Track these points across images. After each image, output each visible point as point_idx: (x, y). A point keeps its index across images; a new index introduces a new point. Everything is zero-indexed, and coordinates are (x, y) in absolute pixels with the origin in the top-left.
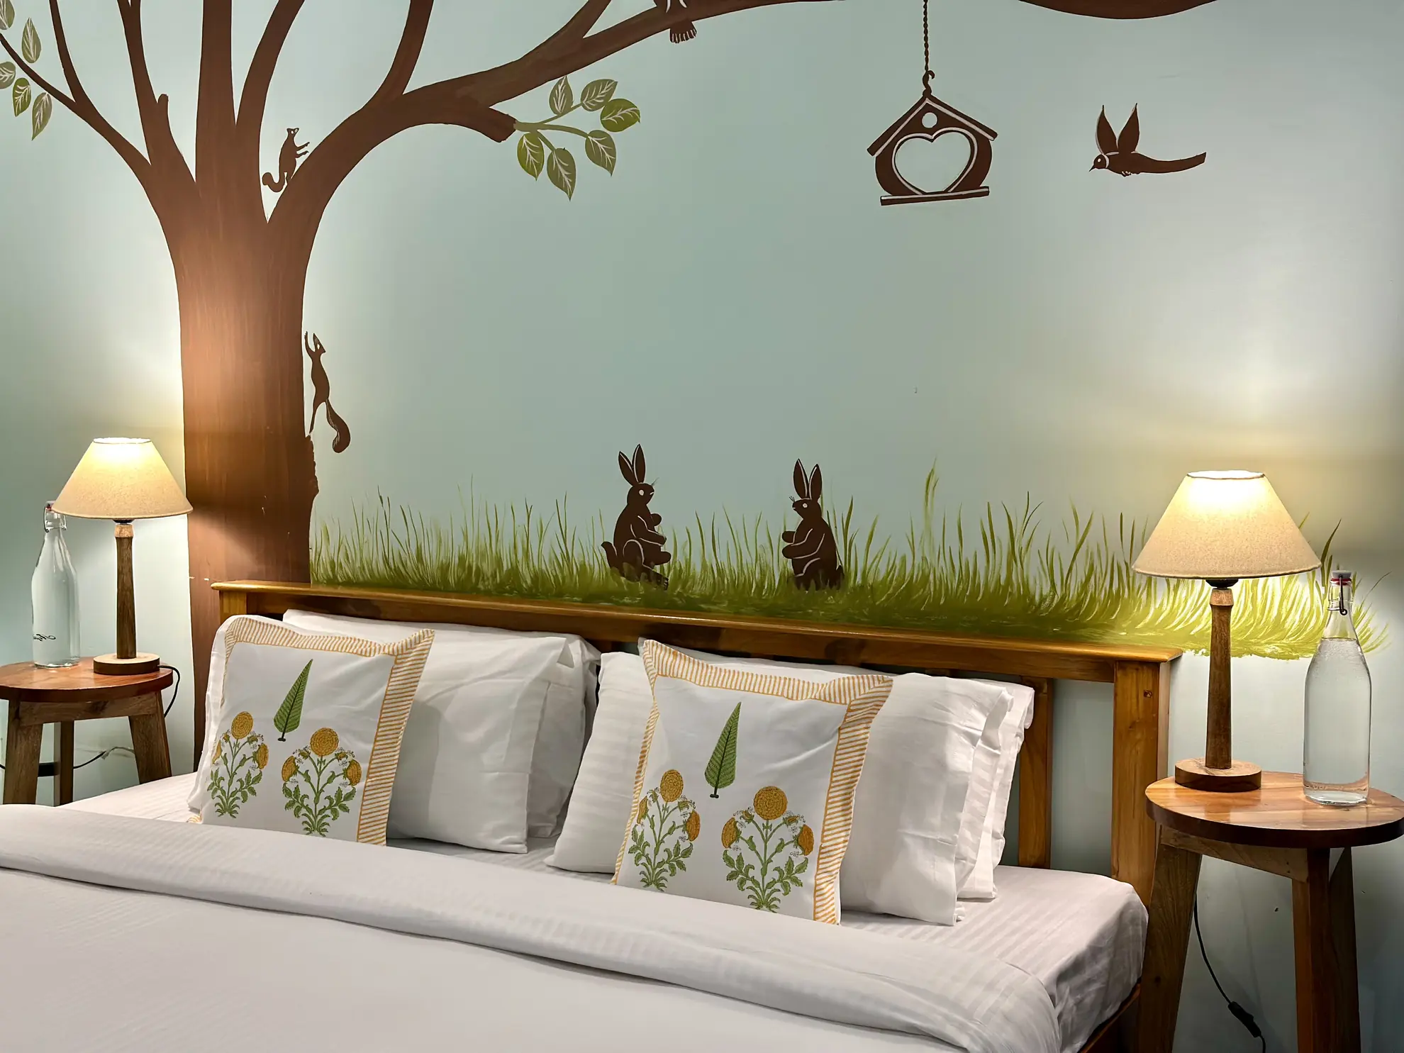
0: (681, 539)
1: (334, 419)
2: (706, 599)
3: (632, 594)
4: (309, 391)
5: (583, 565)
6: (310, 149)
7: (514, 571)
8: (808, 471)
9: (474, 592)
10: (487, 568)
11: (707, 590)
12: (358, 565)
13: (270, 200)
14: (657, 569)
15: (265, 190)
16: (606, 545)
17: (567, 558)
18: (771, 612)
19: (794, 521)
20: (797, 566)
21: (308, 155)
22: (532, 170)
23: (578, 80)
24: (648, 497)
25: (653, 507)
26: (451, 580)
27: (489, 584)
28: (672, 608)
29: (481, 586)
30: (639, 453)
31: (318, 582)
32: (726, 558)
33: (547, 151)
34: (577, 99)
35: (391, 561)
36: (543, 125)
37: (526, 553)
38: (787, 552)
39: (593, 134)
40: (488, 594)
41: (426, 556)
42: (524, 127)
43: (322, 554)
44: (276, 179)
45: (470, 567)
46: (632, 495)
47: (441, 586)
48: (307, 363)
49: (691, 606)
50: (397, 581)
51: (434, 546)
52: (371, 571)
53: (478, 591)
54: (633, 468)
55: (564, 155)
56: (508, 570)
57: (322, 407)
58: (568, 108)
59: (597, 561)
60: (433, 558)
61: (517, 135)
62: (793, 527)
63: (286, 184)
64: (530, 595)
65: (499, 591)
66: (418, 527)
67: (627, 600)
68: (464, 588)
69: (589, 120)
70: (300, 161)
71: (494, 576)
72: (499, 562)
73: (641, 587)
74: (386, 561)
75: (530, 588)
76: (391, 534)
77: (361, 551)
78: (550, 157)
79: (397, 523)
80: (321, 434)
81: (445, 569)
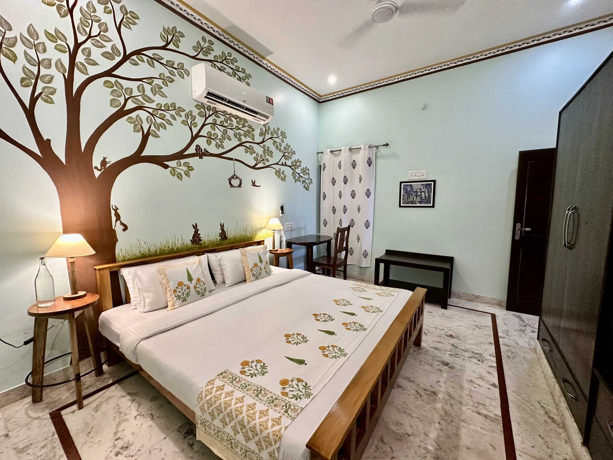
0: (204, 236)
1: (122, 224)
2: (208, 245)
3: (196, 247)
4: (114, 218)
5: (187, 244)
6: (112, 163)
7: (172, 248)
8: (222, 224)
9: (164, 254)
10: (166, 249)
11: (208, 244)
12: (132, 255)
13: (97, 174)
14: (200, 242)
15: (95, 171)
16: (191, 240)
17: (183, 244)
18: (218, 245)
19: (220, 231)
20: (221, 238)
21: (110, 164)
22: (174, 175)
23: (182, 161)
24: (198, 231)
25: (199, 233)
26: (158, 253)
27: (167, 252)
28: (203, 248)
29: (165, 253)
30: (196, 224)
31: (119, 262)
32: (211, 239)
33: (176, 173)
34: (182, 165)
35: (142, 253)
36: (175, 168)
37: (175, 244)
38: (220, 236)
39: (186, 171)
40: (167, 254)
41: (151, 249)
42: (171, 167)
43: (120, 255)
44: (99, 168)
45: (162, 250)
46: (195, 231)
47: (156, 255)
48: (113, 212)
49: (206, 247)
50: (144, 256)
51: (153, 247)
52: (136, 256)
53: (165, 254)
54: (195, 227)
55: (180, 173)
56: (171, 249)
57: (119, 222)
58: (180, 165)
59: (189, 243)
60: (153, 250)
61: (169, 169)
62: (220, 232)
63: (103, 170)
64: (176, 252)
65: (169, 253)
66: (149, 244)
67: (195, 248)
68: (160, 254)
69: (185, 169)
70: (108, 165)
71: (168, 250)
72: (169, 247)
73: (197, 246)
74: (140, 253)
75: (176, 251)
76: (141, 247)
77: (132, 252)
78: (177, 174)
79: (143, 244)
80: (118, 228)
81: (156, 251)
